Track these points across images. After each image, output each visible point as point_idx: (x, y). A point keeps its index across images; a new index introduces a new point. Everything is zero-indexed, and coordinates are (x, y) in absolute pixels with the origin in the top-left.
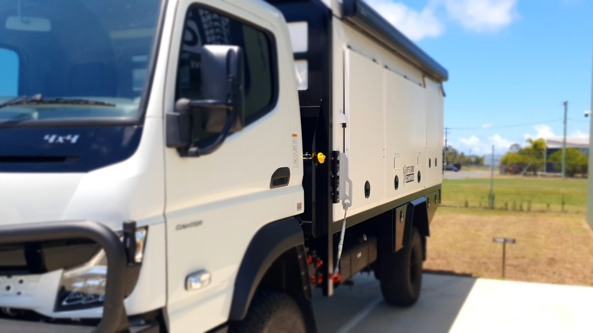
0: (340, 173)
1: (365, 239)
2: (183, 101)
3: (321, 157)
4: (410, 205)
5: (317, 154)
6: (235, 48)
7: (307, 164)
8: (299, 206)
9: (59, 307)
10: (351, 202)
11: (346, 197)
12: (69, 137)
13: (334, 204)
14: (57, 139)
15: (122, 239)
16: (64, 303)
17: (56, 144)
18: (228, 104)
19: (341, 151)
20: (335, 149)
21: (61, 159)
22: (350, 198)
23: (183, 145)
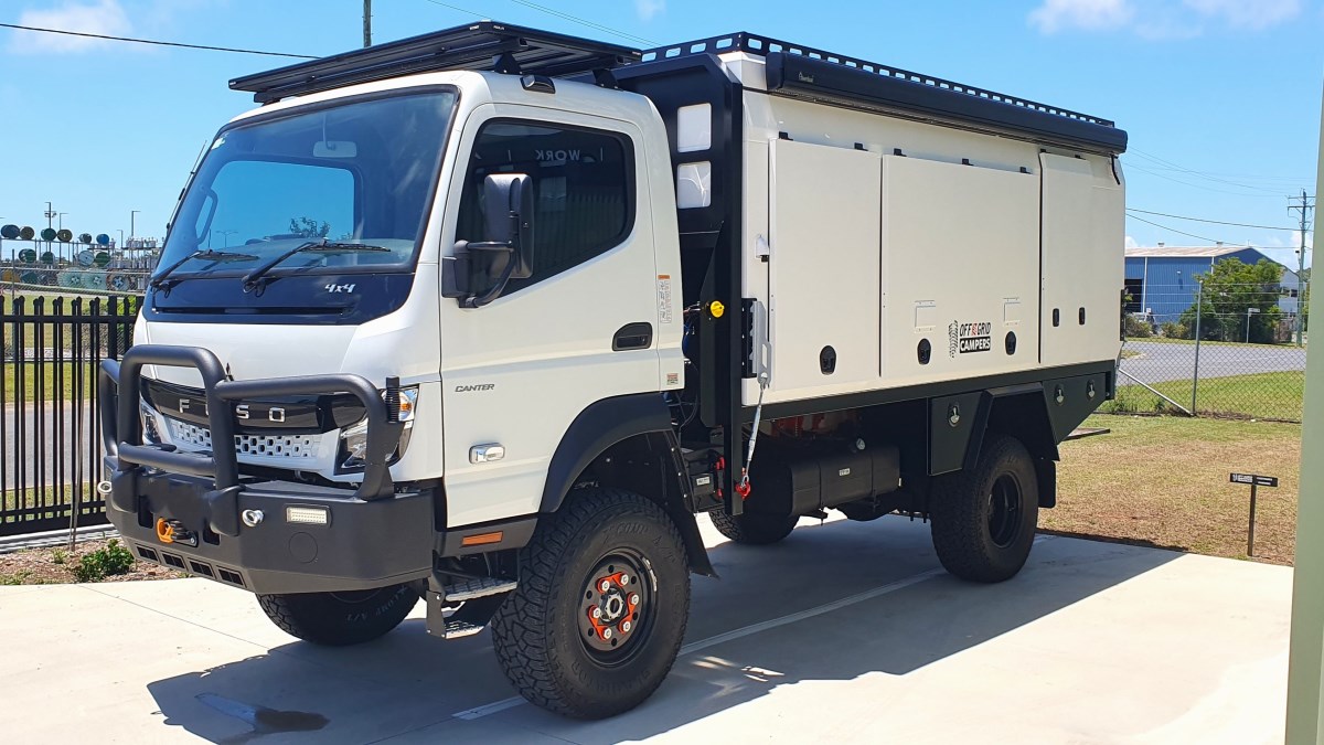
0: (756, 333)
1: (862, 446)
2: (462, 243)
3: (717, 309)
4: (986, 396)
5: (710, 304)
6: (522, 177)
7: (690, 320)
8: (672, 378)
9: (338, 471)
10: (769, 375)
11: (763, 369)
12: (345, 287)
13: (744, 380)
14: (336, 288)
15: (384, 394)
16: (343, 466)
17: (335, 293)
18: (509, 246)
19: (762, 298)
20: (747, 294)
21: (339, 310)
22: (768, 370)
23: (462, 293)
